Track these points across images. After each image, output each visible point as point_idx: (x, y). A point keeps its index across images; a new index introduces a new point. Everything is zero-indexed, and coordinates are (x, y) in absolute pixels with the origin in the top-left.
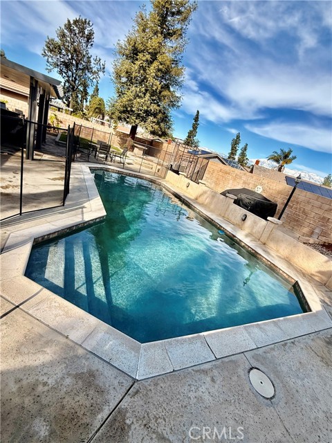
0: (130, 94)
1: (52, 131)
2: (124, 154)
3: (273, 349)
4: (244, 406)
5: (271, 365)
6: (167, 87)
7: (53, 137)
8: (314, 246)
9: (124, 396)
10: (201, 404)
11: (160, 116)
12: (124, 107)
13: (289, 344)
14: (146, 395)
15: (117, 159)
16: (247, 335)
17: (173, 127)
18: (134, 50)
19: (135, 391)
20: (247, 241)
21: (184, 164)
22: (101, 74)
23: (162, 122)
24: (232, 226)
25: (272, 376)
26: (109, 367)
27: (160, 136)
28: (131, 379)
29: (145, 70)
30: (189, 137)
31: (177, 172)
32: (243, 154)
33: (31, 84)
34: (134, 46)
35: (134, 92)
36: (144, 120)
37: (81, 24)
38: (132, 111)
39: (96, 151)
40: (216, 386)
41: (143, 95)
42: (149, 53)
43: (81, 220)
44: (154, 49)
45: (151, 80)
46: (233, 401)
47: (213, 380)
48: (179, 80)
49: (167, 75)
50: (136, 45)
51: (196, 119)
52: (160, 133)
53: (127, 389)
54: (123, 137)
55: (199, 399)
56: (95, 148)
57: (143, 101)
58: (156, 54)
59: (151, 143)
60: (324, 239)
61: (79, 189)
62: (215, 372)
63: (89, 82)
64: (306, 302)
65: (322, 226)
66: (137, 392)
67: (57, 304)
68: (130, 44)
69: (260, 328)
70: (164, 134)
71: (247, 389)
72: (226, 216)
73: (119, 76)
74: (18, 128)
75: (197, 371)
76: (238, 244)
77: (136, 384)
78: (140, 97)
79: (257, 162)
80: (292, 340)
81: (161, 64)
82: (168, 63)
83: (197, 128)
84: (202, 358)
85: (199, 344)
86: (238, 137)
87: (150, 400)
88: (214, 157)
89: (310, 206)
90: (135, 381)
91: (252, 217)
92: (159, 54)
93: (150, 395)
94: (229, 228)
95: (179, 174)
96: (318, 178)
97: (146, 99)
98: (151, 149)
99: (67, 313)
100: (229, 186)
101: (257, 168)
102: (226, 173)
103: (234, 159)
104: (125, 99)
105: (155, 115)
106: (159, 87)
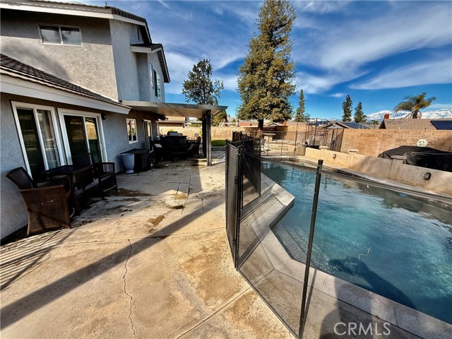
6: (282, 82)
11: (282, 105)
12: (252, 108)
18: (252, 66)
29: (264, 76)
30: (298, 114)
31: (317, 147)
32: (359, 113)
34: (252, 63)
36: (269, 112)
37: (202, 64)
38: (259, 109)
42: (265, 63)
44: (269, 59)
45: (269, 82)
48: (292, 72)
49: (281, 72)
50: (254, 61)
51: (302, 97)
54: (252, 130)
57: (266, 98)
58: (270, 61)
59: (276, 129)
68: (248, 63)
70: (287, 118)
78: (263, 97)
79: (387, 116)
81: (276, 67)
82: (281, 63)
83: (303, 104)
86: (348, 99)
88: (332, 124)
92: (272, 61)
95: (319, 149)
97: (268, 96)
101: (389, 122)
102: (370, 136)
103: (350, 120)
104: (251, 103)
105: (278, 106)
106: (278, 83)
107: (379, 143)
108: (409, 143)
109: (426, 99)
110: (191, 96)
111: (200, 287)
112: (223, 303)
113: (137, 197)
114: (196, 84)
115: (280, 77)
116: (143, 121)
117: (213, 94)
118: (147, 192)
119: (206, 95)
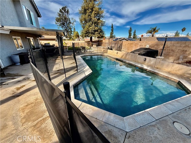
0: (87, 26)
1: (65, 48)
2: (90, 48)
3: (181, 112)
4: (177, 139)
5: (183, 120)
6: (99, 19)
7: (66, 50)
8: (182, 64)
9: (125, 139)
10: (157, 140)
11: (99, 31)
12: (86, 32)
13: (187, 109)
14: (133, 137)
15: (89, 51)
16: (166, 108)
17: (105, 33)
18: (84, 10)
19: (128, 136)
20: (149, 69)
21: (113, 45)
22: (75, 23)
23: (100, 32)
24: (140, 64)
25: (185, 124)
26: (115, 128)
27: (101, 38)
28: (125, 132)
29: (90, 16)
30: (111, 35)
31: (111, 49)
32: (134, 35)
33: (57, 34)
34: (84, 9)
35: (88, 25)
36: (94, 34)
38: (89, 32)
39: (81, 50)
40: (161, 131)
41: (91, 25)
42: (90, 9)
43: (85, 75)
44: (92, 7)
45: (93, 19)
46: (171, 137)
47: (158, 129)
48: (103, 15)
49: (98, 15)
50: (85, 8)
51: (112, 27)
52: (101, 37)
53: (125, 135)
54: (88, 42)
55: (156, 137)
56: (80, 49)
57: (92, 27)
58: (93, 8)
59: (98, 41)
60: (186, 60)
61: (80, 65)
62: (158, 126)
63: (72, 27)
64: (188, 89)
65: (183, 54)
66: (129, 137)
67: (89, 107)
68: (83, 9)
69: (171, 104)
70: (102, 37)
71: (176, 132)
72: (136, 61)
73: (81, 21)
74: (56, 50)
75: (150, 126)
76: (146, 71)
77: (127, 133)
78: (91, 26)
79: (142, 36)
80: (189, 107)
81: (95, 11)
82: (98, 10)
83: (113, 30)
84: (150, 120)
85: (146, 115)
86: (131, 28)
87: (136, 139)
88: (123, 39)
89: (175, 47)
90: (127, 132)
91: (148, 58)
92: (94, 8)
93: (135, 138)
94: (139, 65)
95: (112, 50)
96: (171, 34)
97: (93, 26)
98: (99, 43)
99: (93, 109)
100: (134, 49)
101: (143, 38)
102: (131, 44)
103: (131, 37)
104: (86, 29)
105: (97, 31)
106: (97, 20)
107: (134, 47)
108: (143, 47)
109: (157, 29)
110: (60, 25)
111: (24, 118)
112: (31, 123)
113: (15, 77)
114: (62, 19)
115: (98, 17)
116: (26, 38)
117: (71, 25)
118: (22, 74)
119: (68, 25)
